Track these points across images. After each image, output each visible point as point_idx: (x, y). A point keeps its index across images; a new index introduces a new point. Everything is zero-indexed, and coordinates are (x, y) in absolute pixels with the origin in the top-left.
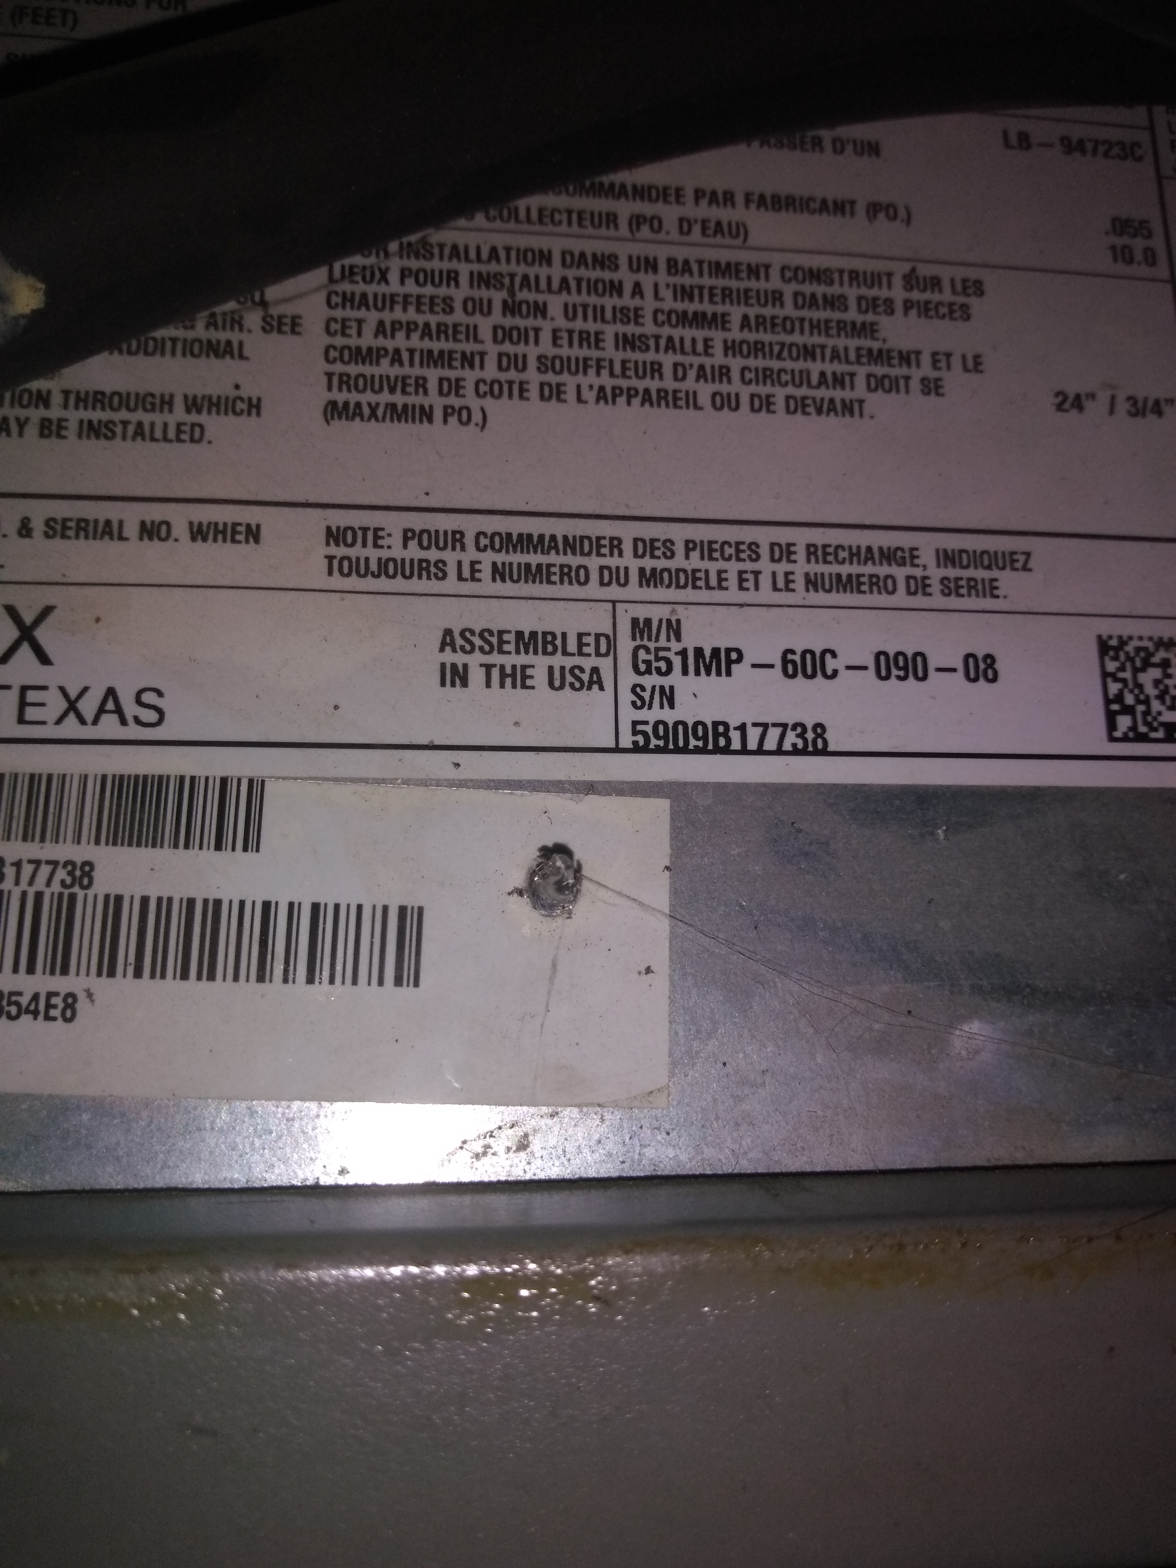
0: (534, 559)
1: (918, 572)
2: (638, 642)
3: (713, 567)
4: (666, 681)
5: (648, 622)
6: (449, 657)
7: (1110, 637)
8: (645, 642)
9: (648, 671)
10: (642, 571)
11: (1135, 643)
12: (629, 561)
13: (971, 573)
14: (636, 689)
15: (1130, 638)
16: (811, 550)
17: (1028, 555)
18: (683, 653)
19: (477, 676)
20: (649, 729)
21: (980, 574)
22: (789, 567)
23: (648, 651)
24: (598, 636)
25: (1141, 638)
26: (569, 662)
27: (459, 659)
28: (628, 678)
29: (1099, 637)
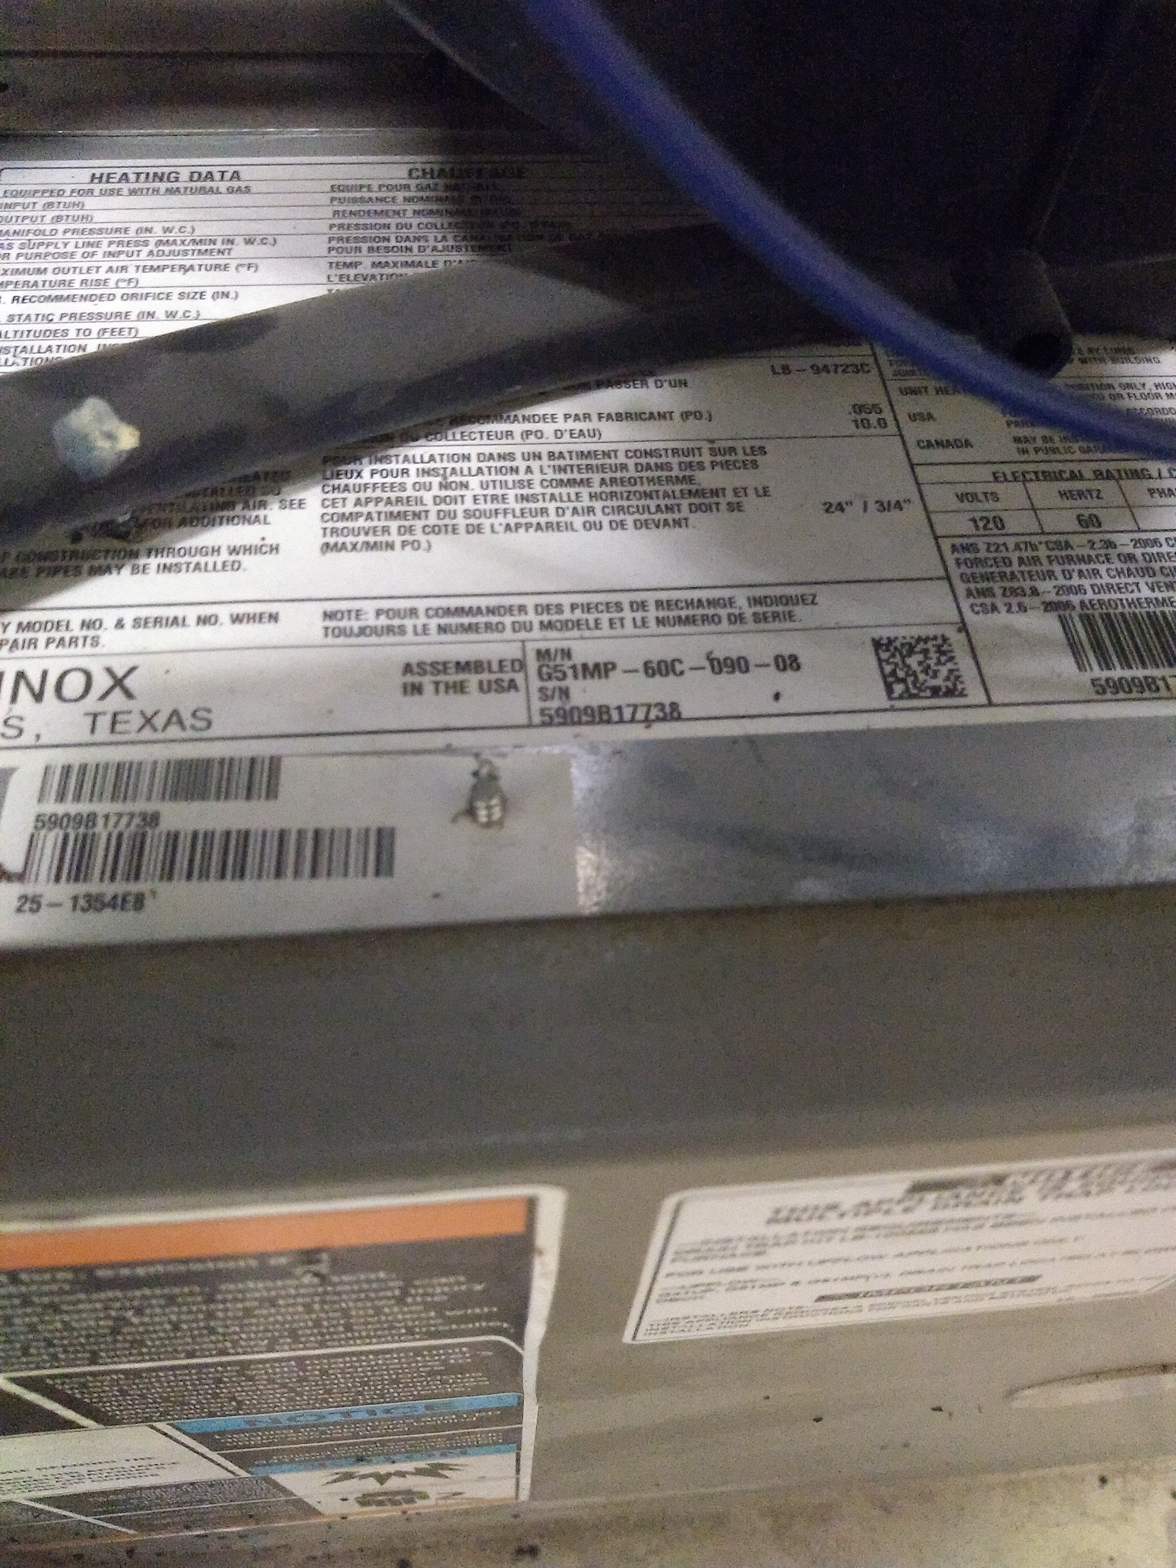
0: (466, 620)
1: (737, 612)
2: (542, 663)
3: (591, 617)
4: (563, 684)
5: (548, 651)
6: (409, 679)
7: (881, 639)
8: (547, 662)
9: (550, 678)
10: (541, 623)
11: (901, 640)
12: (531, 617)
13: (774, 608)
14: (541, 690)
15: (896, 638)
16: (659, 604)
17: (814, 596)
18: (574, 667)
19: (429, 688)
20: (553, 712)
21: (780, 609)
22: (644, 614)
23: (548, 666)
24: (513, 661)
25: (904, 638)
26: (493, 677)
27: (416, 679)
28: (535, 683)
29: (873, 640)
